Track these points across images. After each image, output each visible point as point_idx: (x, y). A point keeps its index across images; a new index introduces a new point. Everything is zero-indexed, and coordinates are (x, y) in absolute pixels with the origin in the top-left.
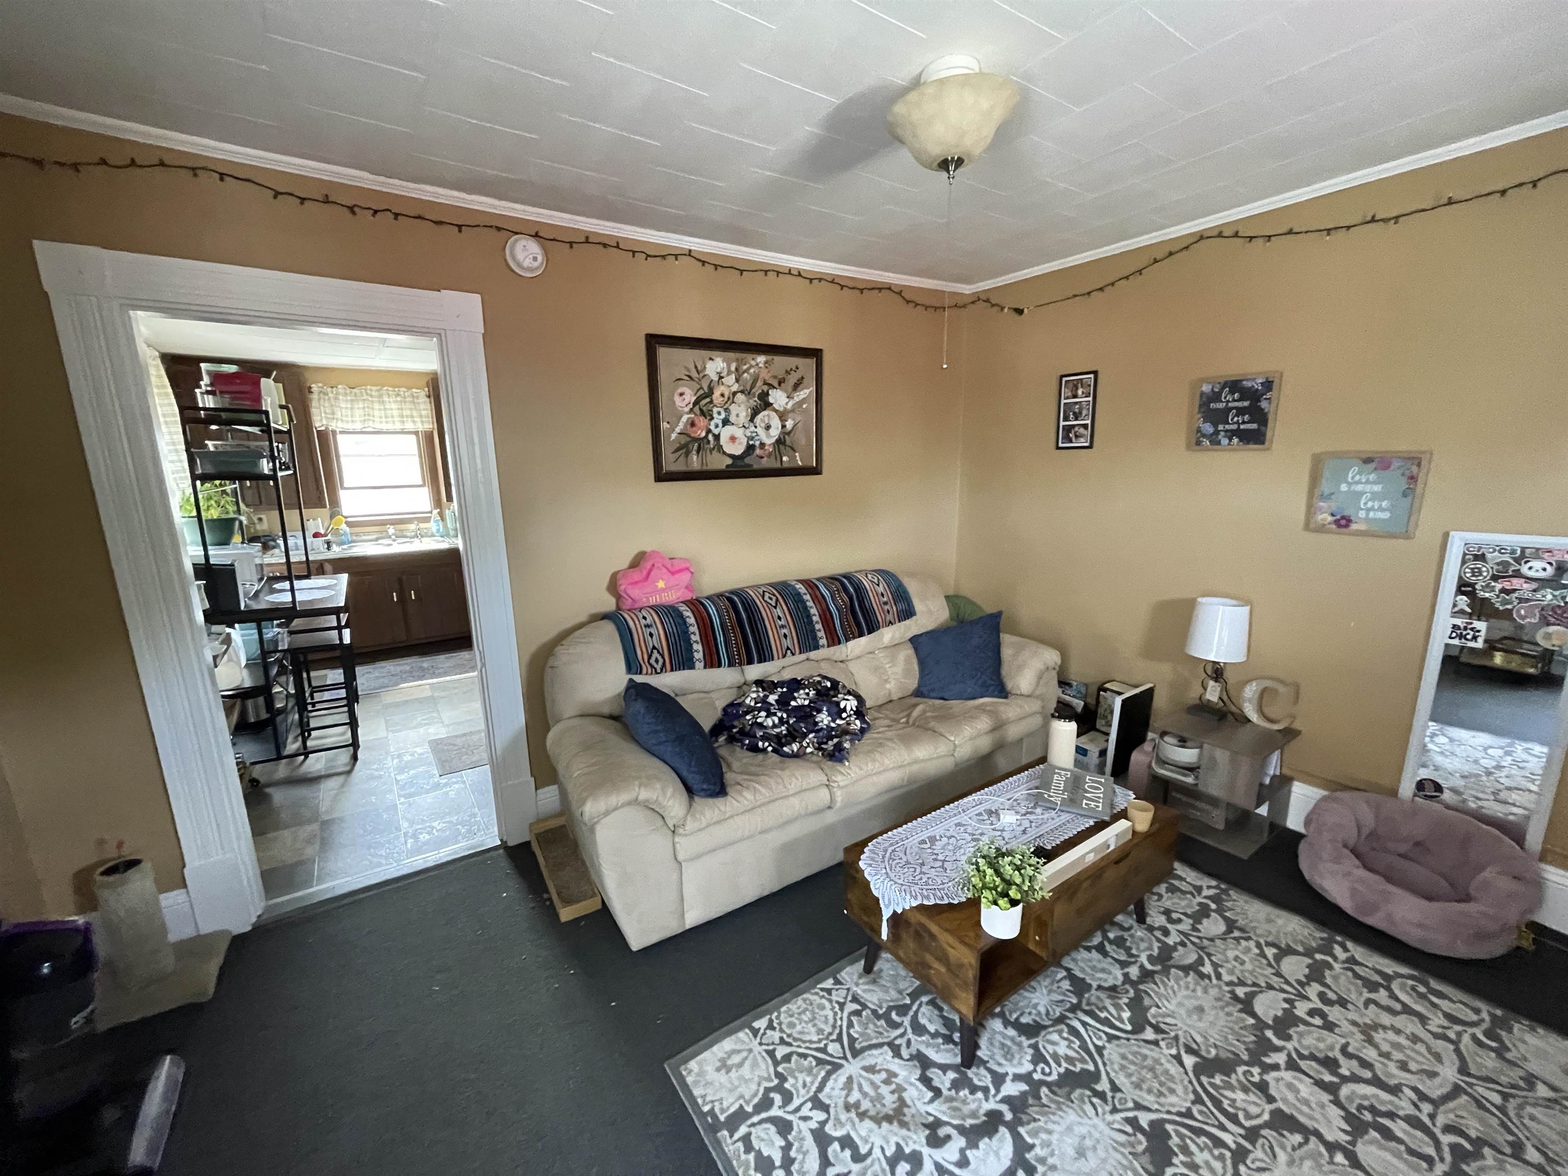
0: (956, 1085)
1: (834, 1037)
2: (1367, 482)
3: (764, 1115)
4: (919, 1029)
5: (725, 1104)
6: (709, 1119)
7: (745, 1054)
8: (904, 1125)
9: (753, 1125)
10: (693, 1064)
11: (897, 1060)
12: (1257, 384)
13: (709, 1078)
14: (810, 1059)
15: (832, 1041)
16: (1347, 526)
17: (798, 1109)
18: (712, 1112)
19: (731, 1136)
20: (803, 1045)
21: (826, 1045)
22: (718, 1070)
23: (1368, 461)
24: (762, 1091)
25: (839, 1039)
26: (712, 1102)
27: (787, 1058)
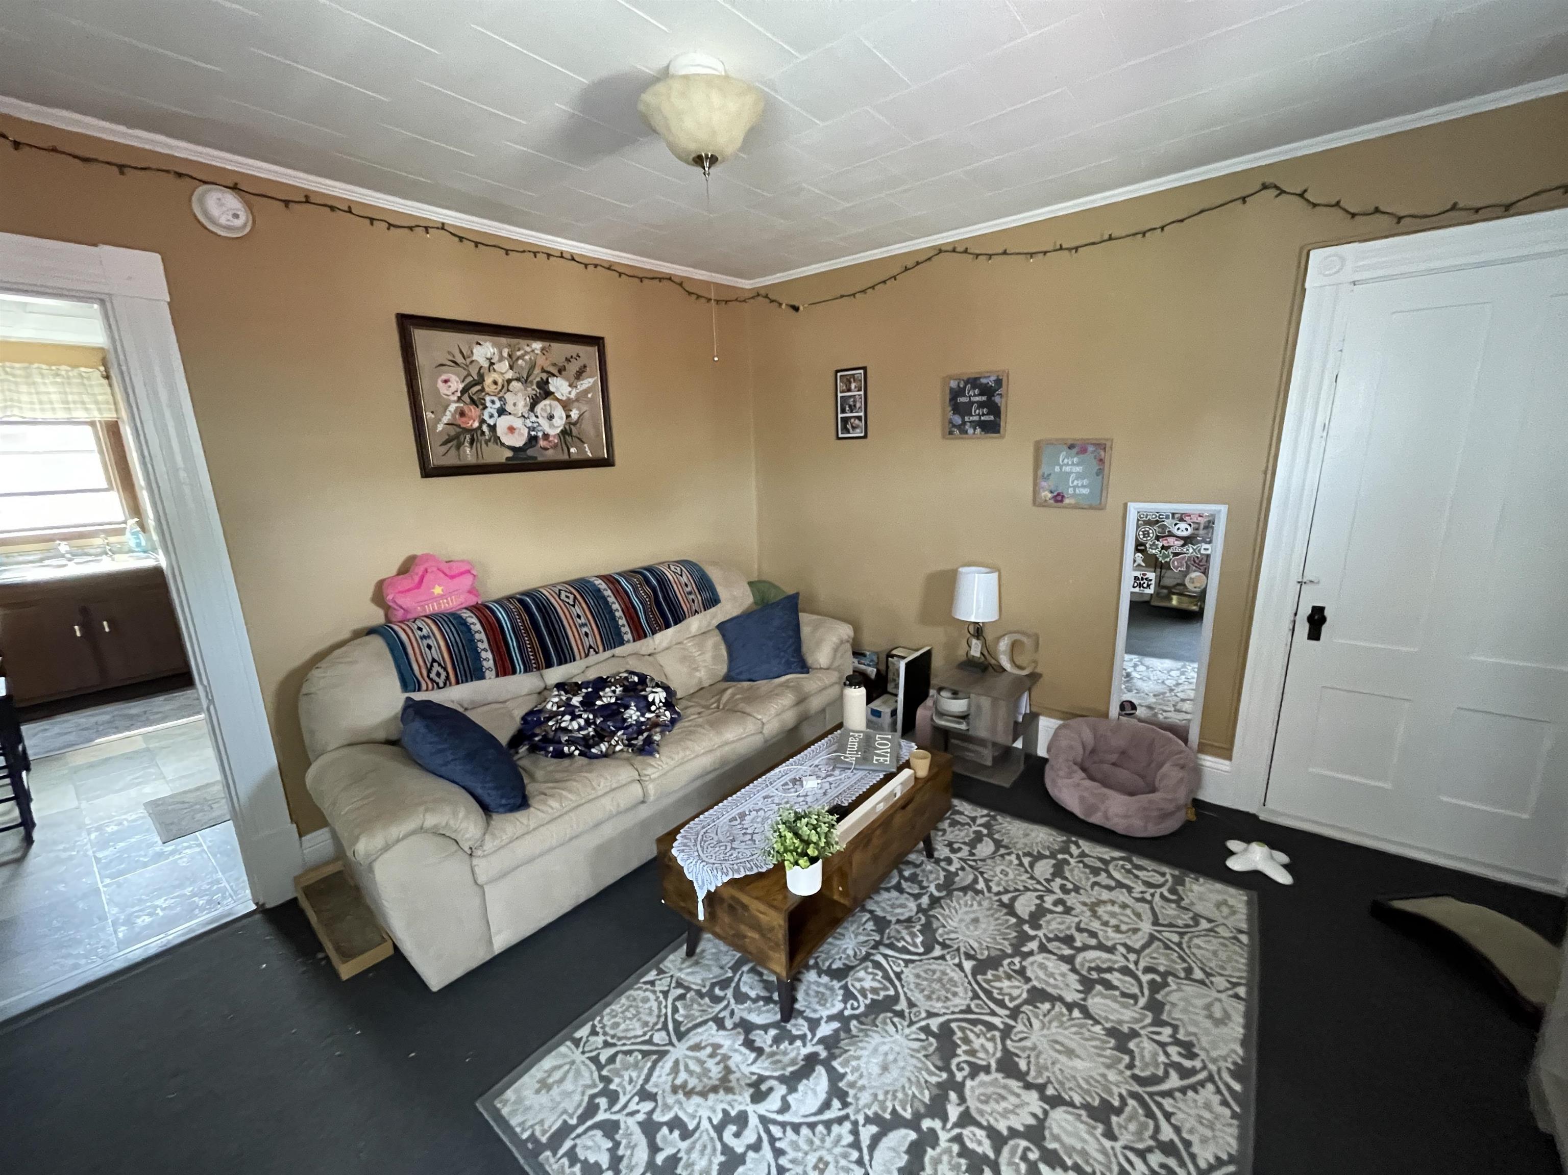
0: (777, 1041)
1: (659, 1026)
2: (1073, 464)
3: (589, 1123)
4: (740, 997)
5: (546, 1126)
6: (530, 1146)
7: (567, 1067)
8: (729, 1090)
9: (579, 1136)
10: (510, 1094)
11: (722, 1033)
12: (990, 381)
13: (527, 1103)
14: (636, 1053)
15: (659, 1030)
16: (1062, 501)
17: (625, 1106)
18: (532, 1137)
19: (554, 1154)
20: (628, 1042)
21: (652, 1036)
22: (538, 1092)
23: (1071, 447)
24: (586, 1099)
25: (665, 1027)
26: (532, 1126)
27: (612, 1059)
